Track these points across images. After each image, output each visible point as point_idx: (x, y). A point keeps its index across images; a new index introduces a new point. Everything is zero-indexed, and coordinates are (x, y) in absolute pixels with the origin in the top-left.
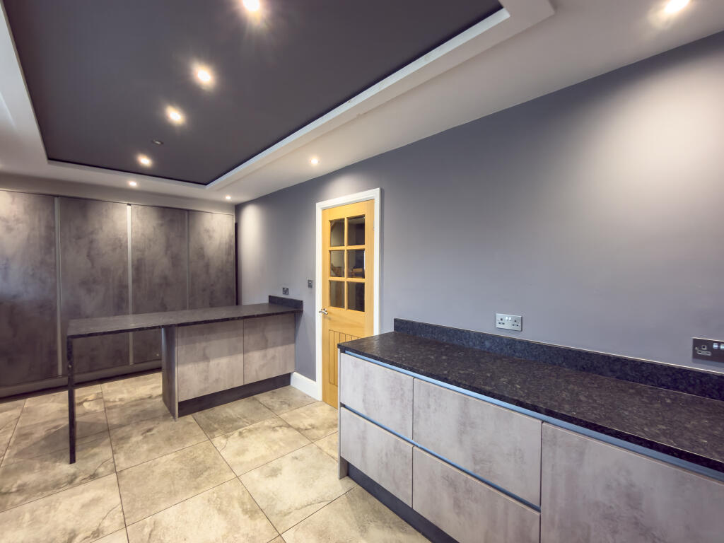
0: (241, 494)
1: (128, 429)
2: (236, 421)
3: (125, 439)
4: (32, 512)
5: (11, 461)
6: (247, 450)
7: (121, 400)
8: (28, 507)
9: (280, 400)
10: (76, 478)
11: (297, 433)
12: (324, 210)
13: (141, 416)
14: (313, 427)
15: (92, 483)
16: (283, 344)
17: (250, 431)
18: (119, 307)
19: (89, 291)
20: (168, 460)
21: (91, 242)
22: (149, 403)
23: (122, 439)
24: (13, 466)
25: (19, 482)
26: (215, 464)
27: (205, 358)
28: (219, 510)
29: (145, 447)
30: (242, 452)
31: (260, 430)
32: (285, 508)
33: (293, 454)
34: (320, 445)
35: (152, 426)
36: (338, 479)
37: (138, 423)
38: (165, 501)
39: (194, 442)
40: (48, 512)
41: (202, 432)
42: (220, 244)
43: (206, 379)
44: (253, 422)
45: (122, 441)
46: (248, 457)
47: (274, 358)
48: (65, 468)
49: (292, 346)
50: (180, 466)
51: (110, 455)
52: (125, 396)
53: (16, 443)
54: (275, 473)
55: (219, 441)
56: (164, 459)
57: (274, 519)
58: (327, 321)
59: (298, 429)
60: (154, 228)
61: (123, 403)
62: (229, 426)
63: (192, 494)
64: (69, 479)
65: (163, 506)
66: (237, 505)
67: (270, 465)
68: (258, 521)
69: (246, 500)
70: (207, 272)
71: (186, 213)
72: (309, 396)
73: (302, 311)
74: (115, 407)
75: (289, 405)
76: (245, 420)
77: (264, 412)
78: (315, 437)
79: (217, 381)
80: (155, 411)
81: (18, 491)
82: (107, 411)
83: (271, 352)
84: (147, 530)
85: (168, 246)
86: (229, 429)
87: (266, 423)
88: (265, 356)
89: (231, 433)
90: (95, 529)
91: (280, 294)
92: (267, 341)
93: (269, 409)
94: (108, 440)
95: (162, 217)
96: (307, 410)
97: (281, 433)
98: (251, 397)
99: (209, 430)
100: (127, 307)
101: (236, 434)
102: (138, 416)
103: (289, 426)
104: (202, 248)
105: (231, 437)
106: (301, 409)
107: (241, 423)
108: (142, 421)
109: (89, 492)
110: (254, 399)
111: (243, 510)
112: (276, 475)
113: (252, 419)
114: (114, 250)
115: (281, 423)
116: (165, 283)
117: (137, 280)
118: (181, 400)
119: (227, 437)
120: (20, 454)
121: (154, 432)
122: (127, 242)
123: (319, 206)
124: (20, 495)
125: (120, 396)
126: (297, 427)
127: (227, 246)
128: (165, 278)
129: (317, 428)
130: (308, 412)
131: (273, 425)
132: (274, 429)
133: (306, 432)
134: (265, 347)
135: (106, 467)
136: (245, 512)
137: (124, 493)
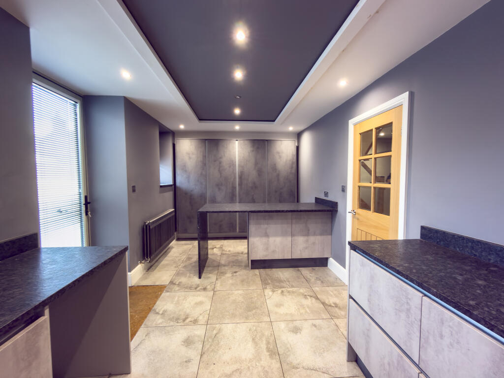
0: (269, 335)
1: (226, 268)
2: (283, 282)
3: (223, 273)
4: (179, 297)
5: (181, 269)
6: (283, 305)
7: (229, 251)
8: (178, 294)
9: (317, 276)
10: (199, 287)
11: (322, 306)
12: (355, 125)
13: (234, 263)
14: (336, 306)
15: (203, 293)
16: (321, 234)
17: (289, 292)
18: (232, 199)
19: (219, 189)
20: (238, 294)
21: (220, 163)
22: (241, 256)
23: (222, 273)
24: (181, 272)
25: (180, 281)
26: (261, 306)
27: (267, 235)
28: (253, 339)
29: (231, 281)
30: (279, 305)
31: (295, 294)
32: (295, 362)
33: (314, 322)
34: (338, 324)
35: (237, 270)
36: (346, 361)
37: (232, 267)
38: (228, 318)
39: (255, 288)
40: (183, 300)
41: (261, 282)
42: (286, 161)
43: (267, 249)
44: (293, 286)
45: (222, 274)
46: (282, 311)
47: (314, 243)
48: (196, 280)
49: (329, 237)
50: (242, 300)
51: (215, 280)
52: (231, 249)
53: (186, 261)
54: (296, 330)
55: (268, 292)
56: (236, 292)
57: (285, 367)
58: (356, 220)
59: (323, 303)
60: (249, 153)
61: (230, 253)
62: (277, 284)
63: (242, 321)
64: (196, 286)
65: (227, 321)
66: (264, 342)
67: (294, 322)
68: (274, 361)
69: (271, 341)
70: (278, 180)
71: (266, 142)
72: (340, 279)
73: (337, 211)
74: (225, 254)
75: (322, 282)
76: (288, 283)
77: (303, 282)
78: (336, 315)
79: (274, 251)
80: (241, 262)
81: (178, 285)
82: (222, 256)
83: (312, 239)
84: (215, 332)
85: (256, 164)
86: (276, 286)
87: (301, 291)
88: (307, 241)
89: (277, 290)
90: (196, 318)
91: (322, 197)
92: (309, 230)
93: (307, 280)
94: (216, 272)
95: (253, 146)
96: (336, 290)
97: (309, 302)
98: (297, 268)
99: (265, 283)
100: (236, 199)
101: (280, 291)
102: (233, 262)
103: (317, 298)
104: (275, 165)
105: (276, 292)
106: (331, 288)
107: (285, 285)
108: (234, 265)
109: (200, 297)
110: (298, 270)
111: (267, 348)
112: (296, 333)
113: (293, 284)
114: (230, 167)
115: (312, 294)
116: (255, 186)
117: (240, 184)
118: (252, 259)
119: (273, 291)
120: (185, 267)
121: (237, 274)
122: (235, 162)
123: (351, 122)
124: (178, 287)
125: (230, 249)
126: (323, 301)
127: (291, 163)
128: (254, 183)
129: (340, 308)
130: (335, 292)
131: (306, 294)
132: (305, 297)
133: (330, 308)
134: (308, 234)
135: (211, 286)
136: (268, 350)
137: (213, 304)
